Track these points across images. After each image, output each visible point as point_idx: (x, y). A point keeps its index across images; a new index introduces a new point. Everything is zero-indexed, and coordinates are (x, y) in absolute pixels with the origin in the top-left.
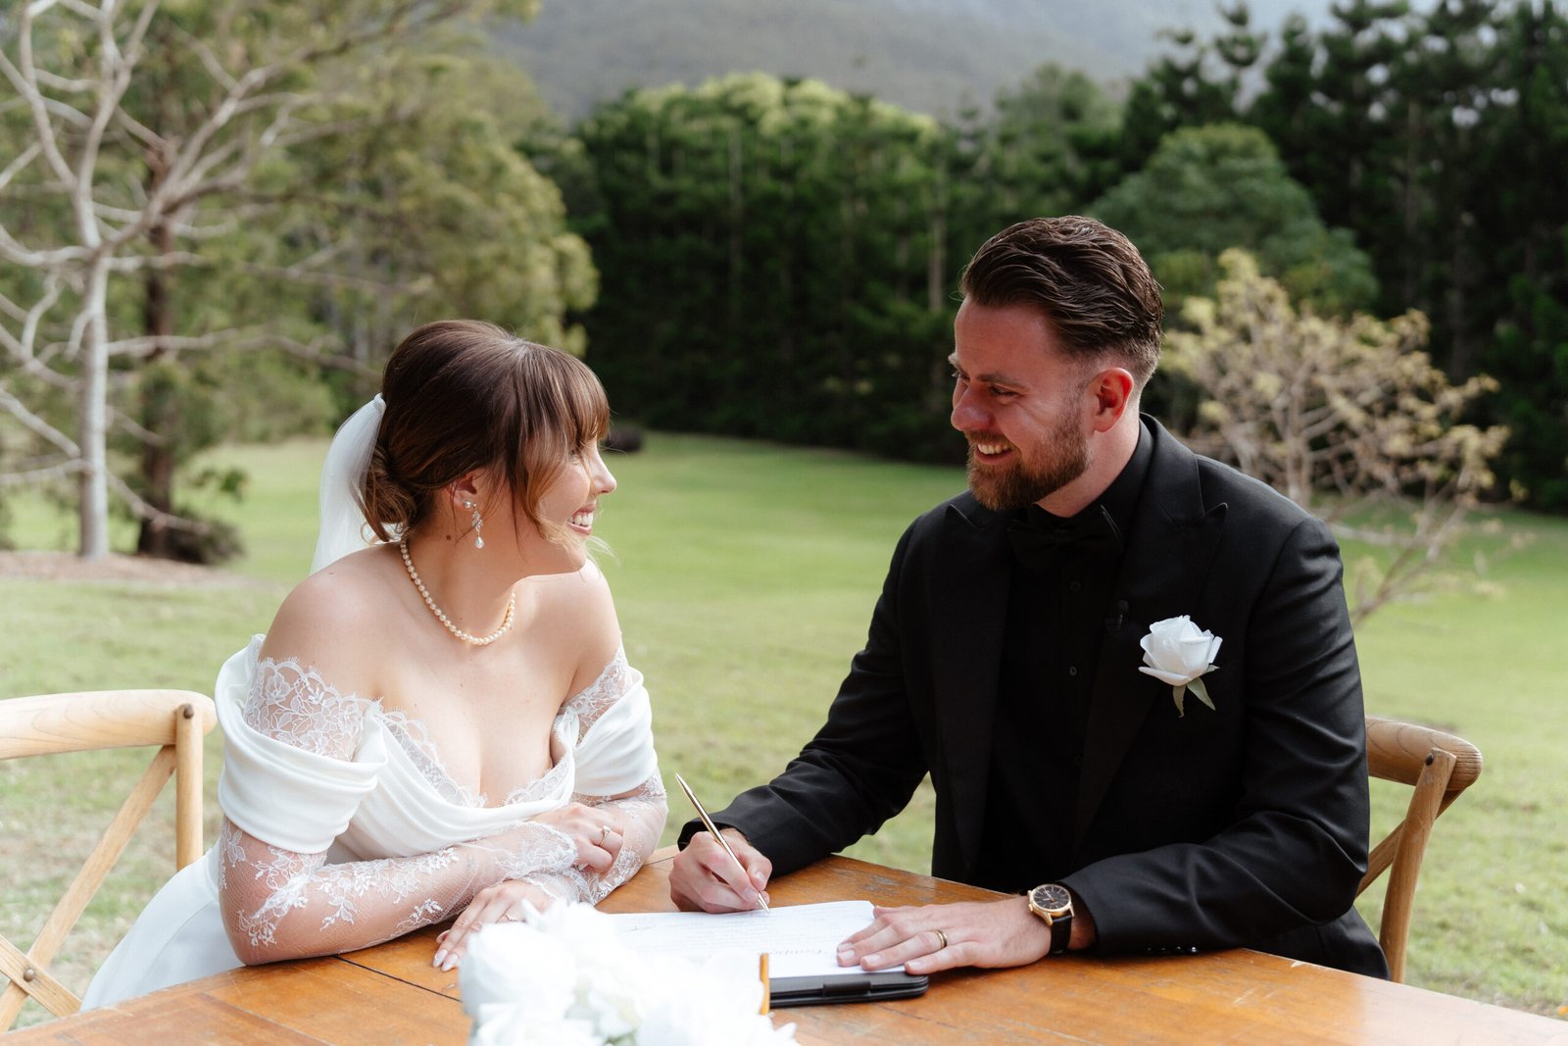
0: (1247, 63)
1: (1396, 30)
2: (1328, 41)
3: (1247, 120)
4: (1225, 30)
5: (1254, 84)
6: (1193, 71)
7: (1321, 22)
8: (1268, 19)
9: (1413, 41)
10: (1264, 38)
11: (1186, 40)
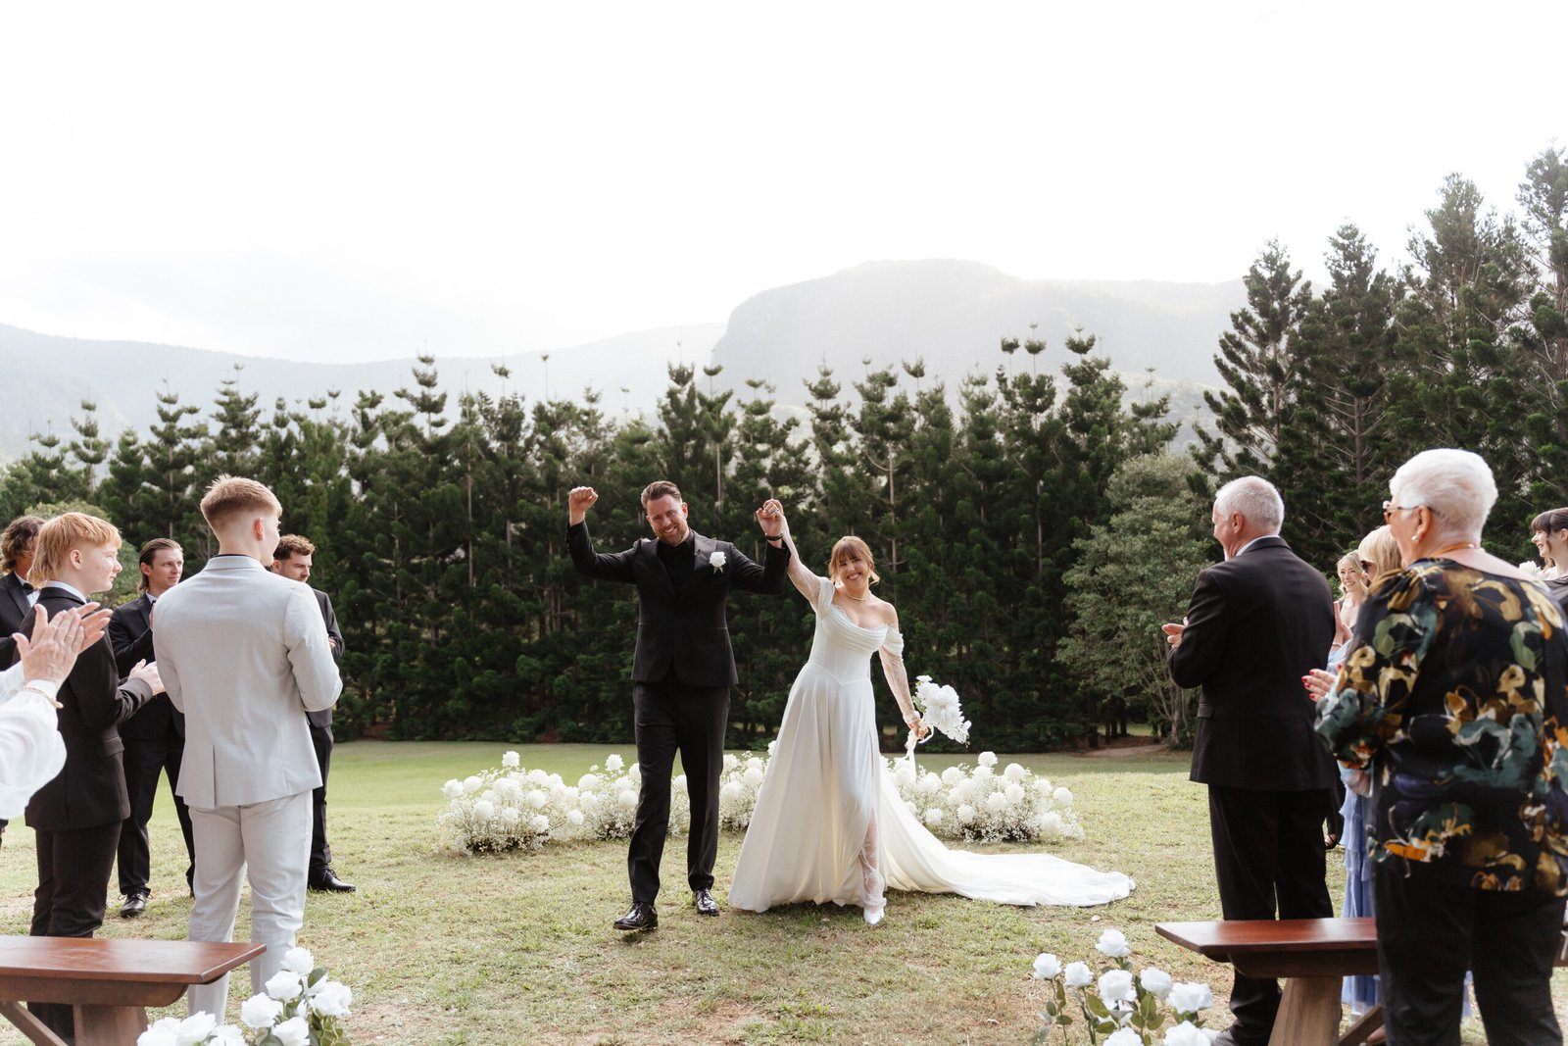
0: (97, 460)
1: (196, 444)
2: (152, 450)
3: (96, 500)
4: (80, 439)
5: (102, 473)
6: (57, 463)
7: (145, 438)
8: (110, 433)
9: (206, 453)
10: (109, 445)
11: (51, 443)
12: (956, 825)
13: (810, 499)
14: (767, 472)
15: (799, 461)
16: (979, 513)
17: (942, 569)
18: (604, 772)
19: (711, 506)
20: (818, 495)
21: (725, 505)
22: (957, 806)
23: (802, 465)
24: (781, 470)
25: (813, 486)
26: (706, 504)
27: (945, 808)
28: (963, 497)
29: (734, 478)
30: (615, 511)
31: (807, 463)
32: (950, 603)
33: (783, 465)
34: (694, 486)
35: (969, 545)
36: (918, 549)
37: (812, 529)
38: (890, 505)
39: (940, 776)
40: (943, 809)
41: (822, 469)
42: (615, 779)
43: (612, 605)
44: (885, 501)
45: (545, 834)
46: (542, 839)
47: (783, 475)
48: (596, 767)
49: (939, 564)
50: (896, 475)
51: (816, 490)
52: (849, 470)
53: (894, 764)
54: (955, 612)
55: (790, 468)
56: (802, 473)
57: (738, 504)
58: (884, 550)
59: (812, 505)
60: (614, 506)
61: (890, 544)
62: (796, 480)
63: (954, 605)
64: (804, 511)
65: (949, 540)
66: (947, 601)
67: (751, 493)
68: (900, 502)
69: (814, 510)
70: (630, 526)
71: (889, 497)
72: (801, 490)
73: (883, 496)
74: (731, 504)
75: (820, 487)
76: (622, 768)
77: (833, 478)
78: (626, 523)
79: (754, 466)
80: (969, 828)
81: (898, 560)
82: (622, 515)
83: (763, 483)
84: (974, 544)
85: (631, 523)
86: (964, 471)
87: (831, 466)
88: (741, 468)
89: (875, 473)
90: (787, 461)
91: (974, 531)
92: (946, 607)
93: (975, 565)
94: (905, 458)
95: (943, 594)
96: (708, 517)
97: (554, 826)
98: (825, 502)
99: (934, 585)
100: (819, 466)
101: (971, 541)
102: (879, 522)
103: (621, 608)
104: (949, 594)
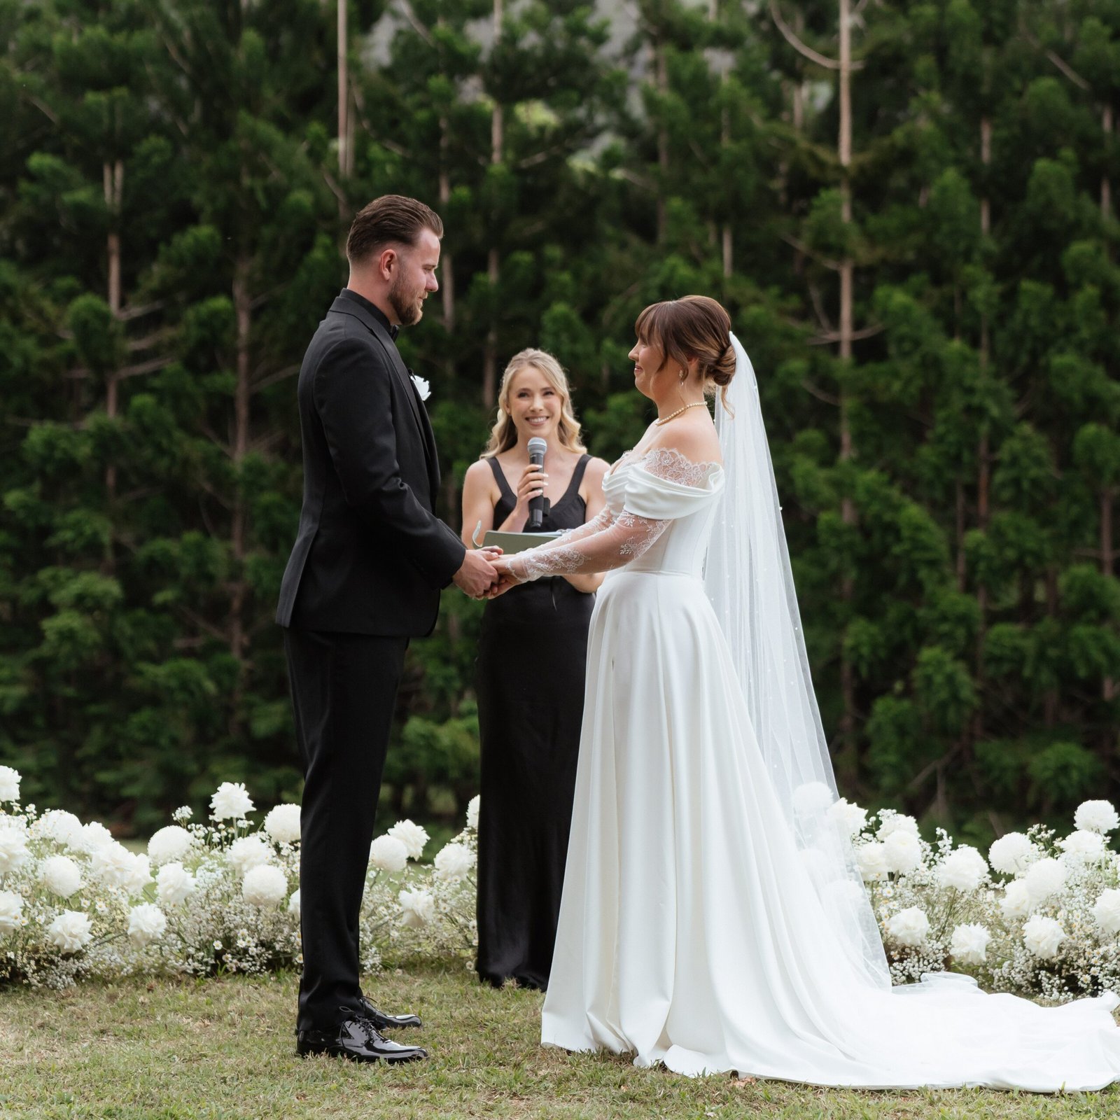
12: (1020, 962)
13: (607, 141)
14: (484, 58)
15: (577, 31)
16: (1097, 198)
17: (983, 355)
18: (207, 823)
19: (318, 154)
20: (628, 129)
21: (360, 153)
22: (1022, 920)
23: (583, 42)
24: (524, 56)
25: (615, 102)
26: (303, 148)
27: (996, 925)
28: (1051, 152)
29: (388, 73)
30: (37, 161)
31: (599, 38)
32: (1004, 454)
33: (530, 40)
34: (268, 93)
35: (1064, 289)
36: (918, 295)
37: (609, 230)
38: (839, 168)
39: (984, 852)
40: (990, 926)
41: (646, 54)
42: (229, 840)
43: (23, 433)
44: (823, 153)
45: (79, 955)
46: (73, 965)
47: (530, 69)
48: (184, 812)
49: (975, 343)
50: (858, 80)
51: (625, 117)
52: (720, 62)
53: (878, 823)
54: (1016, 482)
55: (549, 47)
56: (584, 64)
57: (397, 152)
58: (815, 294)
59: (609, 160)
60: (37, 146)
61: (834, 278)
62: (568, 85)
63: (1014, 461)
64: (590, 176)
65: (1004, 270)
66: (993, 448)
67: (434, 120)
68: (867, 157)
69: (618, 174)
70: (79, 208)
71: (834, 141)
72: (581, 113)
73: (817, 140)
74: (375, 151)
75: (636, 106)
76: (249, 816)
77: (676, 83)
78: (68, 198)
79: (447, 44)
80: (1051, 969)
81: (858, 324)
82: (55, 173)
83: (472, 92)
84: (1078, 286)
85: (82, 195)
86: (1058, 74)
87: (668, 50)
88: (405, 46)
89: (796, 70)
90: (541, 28)
91: (1080, 248)
92: (994, 466)
93: (1080, 346)
94: (884, 33)
95: (984, 428)
96: (309, 186)
97: (102, 939)
98: (649, 154)
99: (958, 401)
100: (631, 50)
101: (1071, 277)
102: (803, 213)
103: (50, 444)
104: (1000, 432)
